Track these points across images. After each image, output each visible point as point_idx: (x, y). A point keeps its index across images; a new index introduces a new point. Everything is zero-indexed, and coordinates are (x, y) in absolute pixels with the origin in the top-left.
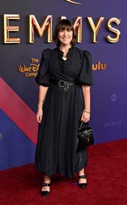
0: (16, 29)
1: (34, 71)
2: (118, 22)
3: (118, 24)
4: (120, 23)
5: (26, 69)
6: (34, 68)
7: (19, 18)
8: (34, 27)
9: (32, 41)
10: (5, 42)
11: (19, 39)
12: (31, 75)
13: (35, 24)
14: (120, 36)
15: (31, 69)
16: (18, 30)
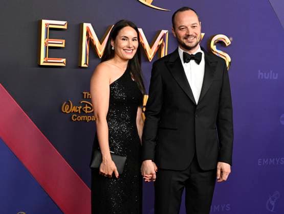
0: (61, 43)
1: (86, 112)
2: (228, 41)
3: (227, 45)
4: (230, 43)
5: (74, 109)
6: (87, 107)
7: (65, 27)
8: (90, 42)
9: (86, 64)
10: (42, 63)
11: (64, 60)
12: (81, 119)
13: (92, 38)
14: (230, 63)
15: (81, 109)
16: (63, 46)
